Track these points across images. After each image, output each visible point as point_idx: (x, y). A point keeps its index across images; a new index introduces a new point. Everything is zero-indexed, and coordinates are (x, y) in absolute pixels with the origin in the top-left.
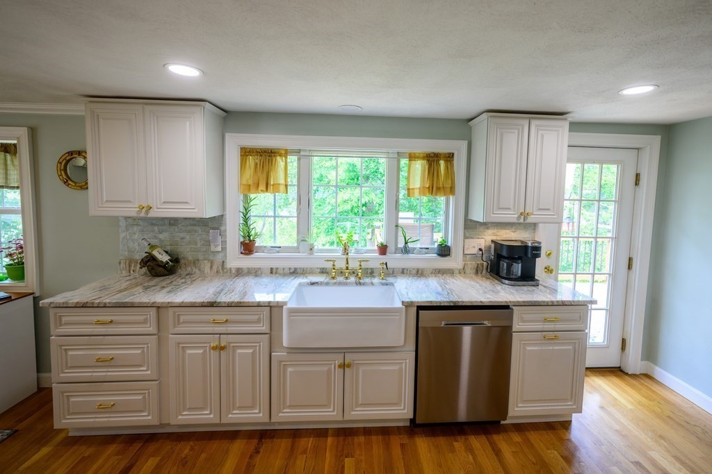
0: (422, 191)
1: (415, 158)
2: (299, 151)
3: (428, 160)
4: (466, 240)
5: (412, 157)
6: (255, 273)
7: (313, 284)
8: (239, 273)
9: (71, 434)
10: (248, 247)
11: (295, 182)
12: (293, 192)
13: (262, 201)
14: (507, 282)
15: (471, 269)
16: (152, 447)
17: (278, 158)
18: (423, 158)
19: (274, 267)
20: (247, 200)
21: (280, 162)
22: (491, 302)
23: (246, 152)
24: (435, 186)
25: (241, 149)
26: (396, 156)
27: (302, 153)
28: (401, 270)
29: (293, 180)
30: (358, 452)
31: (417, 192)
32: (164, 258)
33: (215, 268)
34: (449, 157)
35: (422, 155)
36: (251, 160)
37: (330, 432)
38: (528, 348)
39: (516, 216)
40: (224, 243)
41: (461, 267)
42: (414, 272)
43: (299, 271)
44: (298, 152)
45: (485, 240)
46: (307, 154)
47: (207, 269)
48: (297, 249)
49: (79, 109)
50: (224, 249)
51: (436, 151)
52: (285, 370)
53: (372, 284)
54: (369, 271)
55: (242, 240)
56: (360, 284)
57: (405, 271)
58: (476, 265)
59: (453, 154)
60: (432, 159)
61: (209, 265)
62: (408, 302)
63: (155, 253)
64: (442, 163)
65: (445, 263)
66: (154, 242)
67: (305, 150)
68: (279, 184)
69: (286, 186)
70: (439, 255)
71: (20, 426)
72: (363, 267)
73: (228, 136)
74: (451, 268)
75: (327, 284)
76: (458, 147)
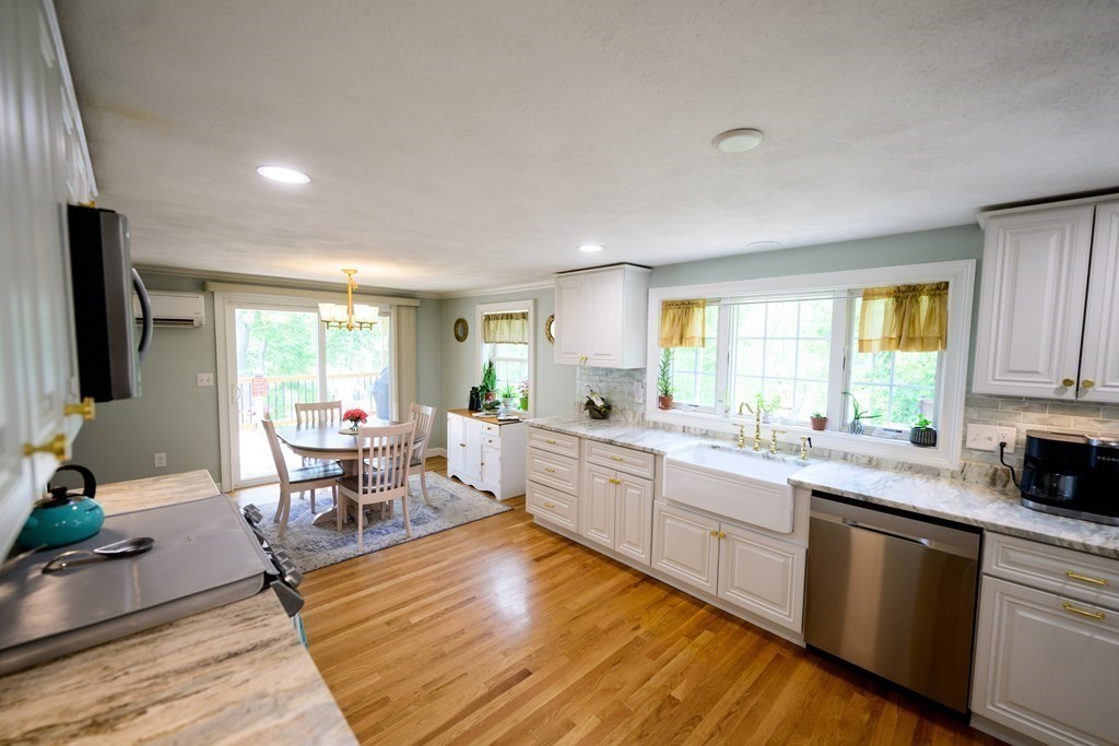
0: (886, 343)
1: (873, 295)
2: (719, 300)
3: (897, 298)
4: (970, 425)
5: (868, 295)
6: (668, 428)
7: (714, 447)
8: (656, 426)
9: (536, 522)
10: (665, 402)
11: (715, 334)
12: (712, 344)
13: (681, 355)
14: (1031, 503)
15: (979, 475)
16: (572, 549)
17: (696, 309)
18: (888, 295)
19: (687, 425)
20: (668, 354)
21: (697, 313)
22: (932, 511)
23: (668, 305)
24: (906, 336)
25: (663, 302)
26: (845, 295)
27: (722, 302)
28: (842, 454)
29: (711, 332)
30: (723, 633)
31: (876, 345)
32: (599, 403)
33: (637, 419)
34: (940, 290)
35: (885, 291)
36: (671, 312)
37: (707, 607)
38: (1021, 613)
39: (1055, 386)
40: (645, 395)
41: (957, 468)
42: (865, 460)
43: (711, 434)
44: (717, 301)
45: (1016, 429)
46: (728, 302)
47: (631, 420)
48: (713, 411)
49: (550, 283)
50: (645, 401)
51: (913, 281)
52: (664, 521)
53: (784, 461)
54: (795, 448)
55: (660, 394)
56: (768, 458)
57: (849, 456)
58: (991, 471)
59: (947, 284)
60: (905, 296)
61: (632, 415)
62: (795, 481)
63: (594, 399)
64: (925, 300)
65: (923, 456)
66: (596, 390)
67: (726, 298)
68: (693, 337)
69: (703, 339)
70: (913, 442)
71: (516, 508)
72: (778, 439)
73: (650, 290)
74: (935, 466)
75: (730, 450)
76: (957, 272)
